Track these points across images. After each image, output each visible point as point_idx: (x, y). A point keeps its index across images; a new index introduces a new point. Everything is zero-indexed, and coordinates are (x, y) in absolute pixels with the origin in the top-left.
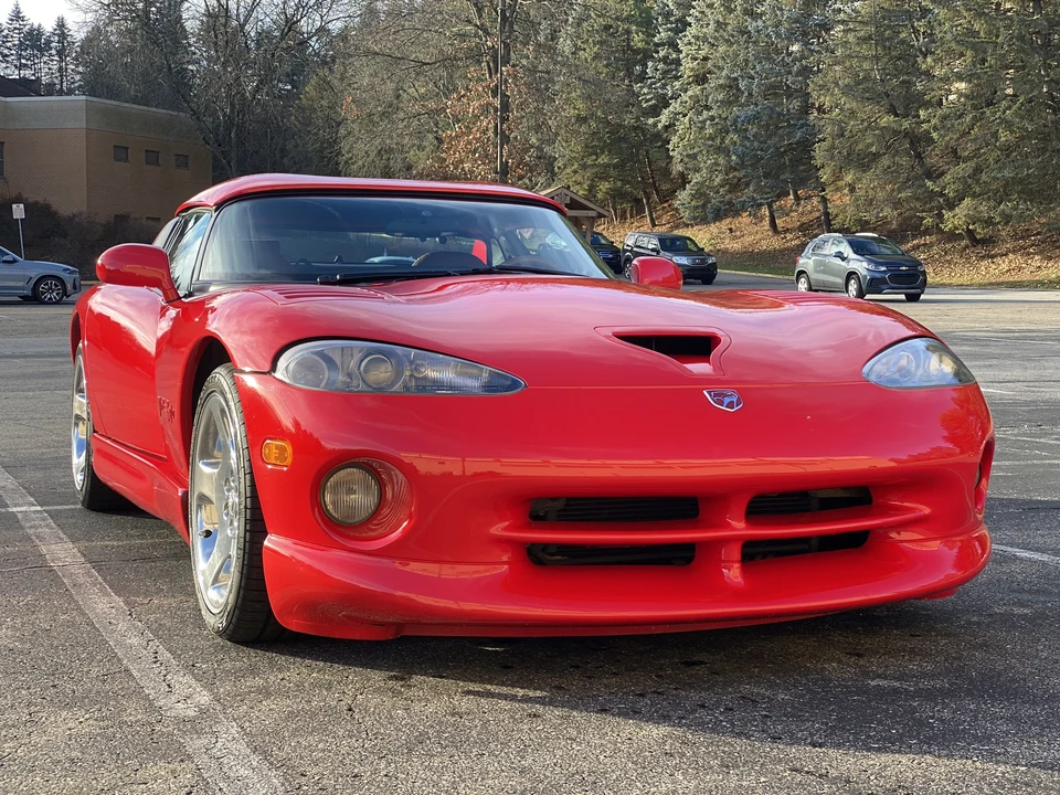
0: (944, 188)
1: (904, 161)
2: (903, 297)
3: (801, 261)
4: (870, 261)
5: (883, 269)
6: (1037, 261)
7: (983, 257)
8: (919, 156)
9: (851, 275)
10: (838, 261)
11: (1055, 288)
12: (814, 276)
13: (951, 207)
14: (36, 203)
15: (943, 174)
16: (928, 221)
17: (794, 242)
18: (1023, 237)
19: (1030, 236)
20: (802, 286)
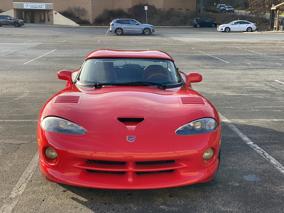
14: (151, 5)
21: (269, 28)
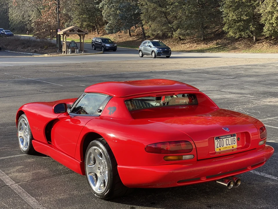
0: (173, 26)
1: (164, 19)
2: (165, 57)
3: (140, 47)
4: (157, 48)
5: (161, 50)
6: (195, 45)
7: (182, 44)
8: (166, 18)
9: (153, 51)
10: (149, 48)
11: (200, 52)
12: (144, 51)
13: (175, 31)
15: (173, 22)
16: (169, 35)
17: (135, 39)
18: (192, 38)
19: (194, 38)
20: (141, 54)
21: (58, 52)
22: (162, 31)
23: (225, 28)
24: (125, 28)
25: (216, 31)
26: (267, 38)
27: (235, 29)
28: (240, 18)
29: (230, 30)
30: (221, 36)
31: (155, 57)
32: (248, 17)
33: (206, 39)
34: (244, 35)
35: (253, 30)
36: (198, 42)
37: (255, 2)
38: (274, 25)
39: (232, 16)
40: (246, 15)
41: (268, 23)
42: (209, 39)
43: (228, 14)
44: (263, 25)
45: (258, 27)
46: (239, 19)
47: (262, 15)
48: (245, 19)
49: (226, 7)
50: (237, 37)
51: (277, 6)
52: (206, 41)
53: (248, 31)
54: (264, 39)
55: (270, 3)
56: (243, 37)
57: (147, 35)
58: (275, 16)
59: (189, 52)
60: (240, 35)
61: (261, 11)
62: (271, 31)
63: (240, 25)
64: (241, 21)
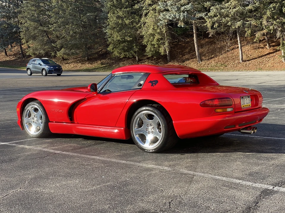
0: (57, 45)
1: (46, 39)
2: (56, 75)
3: (28, 65)
4: (48, 66)
5: (52, 68)
6: (80, 65)
7: (66, 63)
8: (48, 37)
9: (43, 69)
10: (39, 66)
11: (86, 71)
12: (32, 69)
13: (58, 51)
15: (56, 42)
16: (53, 54)
17: (13, 59)
18: (75, 58)
19: (77, 58)
20: (29, 72)
22: (44, 50)
23: (110, 48)
24: (2, 47)
25: (100, 51)
26: (148, 58)
27: (120, 49)
28: (124, 38)
29: (115, 50)
30: (105, 56)
31: (46, 75)
32: (131, 38)
33: (91, 59)
34: (129, 55)
35: (137, 50)
36: (82, 61)
37: (137, 25)
38: (155, 46)
39: (117, 36)
40: (129, 36)
41: (150, 44)
42: (93, 59)
43: (112, 35)
44: (145, 46)
45: (141, 47)
46: (123, 40)
47: (145, 36)
48: (128, 40)
49: (110, 29)
50: (122, 57)
51: (157, 29)
52: (91, 61)
53: (132, 51)
54: (146, 59)
55: (151, 26)
56: (127, 56)
57: (27, 54)
58: (156, 38)
59: (74, 71)
60: (125, 55)
61: (143, 33)
62: (153, 51)
63: (124, 46)
64: (125, 41)
